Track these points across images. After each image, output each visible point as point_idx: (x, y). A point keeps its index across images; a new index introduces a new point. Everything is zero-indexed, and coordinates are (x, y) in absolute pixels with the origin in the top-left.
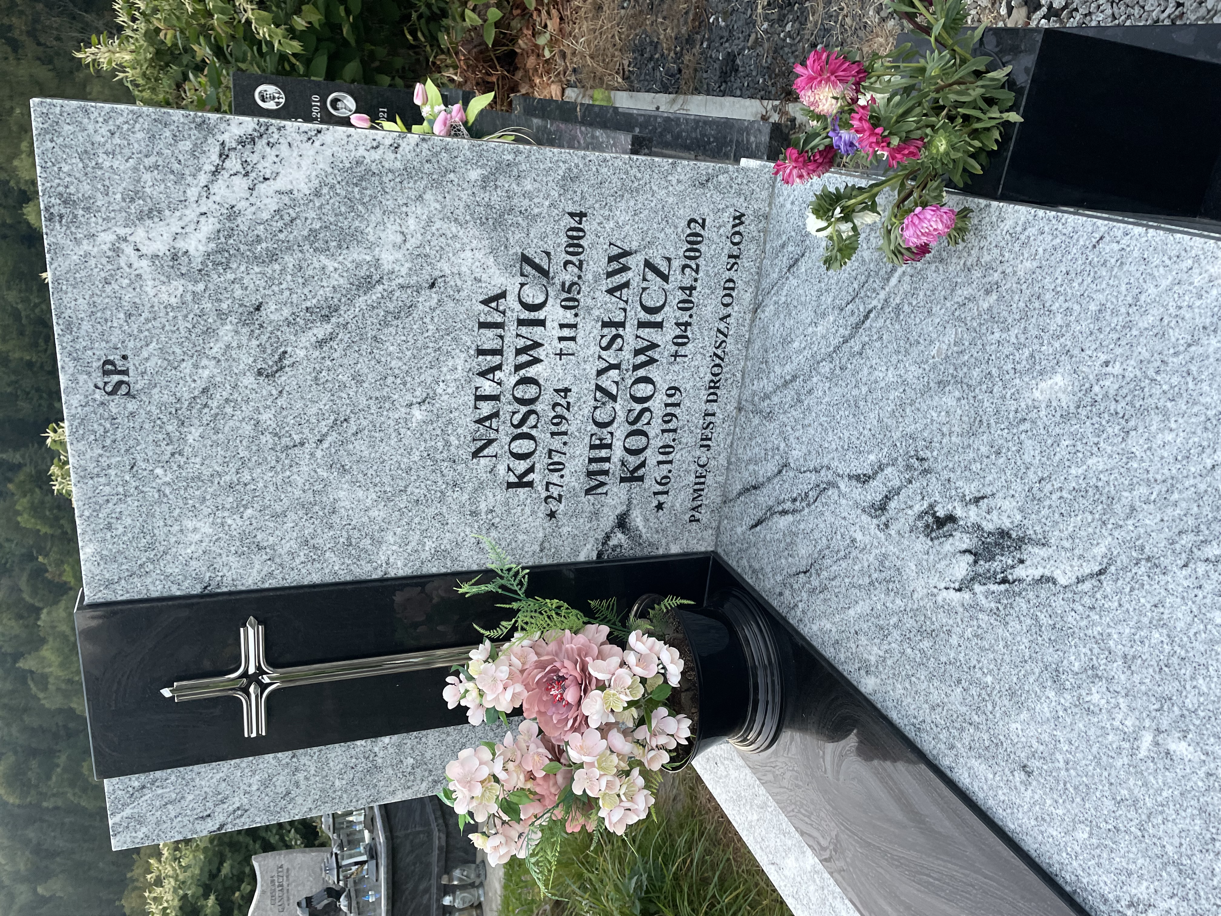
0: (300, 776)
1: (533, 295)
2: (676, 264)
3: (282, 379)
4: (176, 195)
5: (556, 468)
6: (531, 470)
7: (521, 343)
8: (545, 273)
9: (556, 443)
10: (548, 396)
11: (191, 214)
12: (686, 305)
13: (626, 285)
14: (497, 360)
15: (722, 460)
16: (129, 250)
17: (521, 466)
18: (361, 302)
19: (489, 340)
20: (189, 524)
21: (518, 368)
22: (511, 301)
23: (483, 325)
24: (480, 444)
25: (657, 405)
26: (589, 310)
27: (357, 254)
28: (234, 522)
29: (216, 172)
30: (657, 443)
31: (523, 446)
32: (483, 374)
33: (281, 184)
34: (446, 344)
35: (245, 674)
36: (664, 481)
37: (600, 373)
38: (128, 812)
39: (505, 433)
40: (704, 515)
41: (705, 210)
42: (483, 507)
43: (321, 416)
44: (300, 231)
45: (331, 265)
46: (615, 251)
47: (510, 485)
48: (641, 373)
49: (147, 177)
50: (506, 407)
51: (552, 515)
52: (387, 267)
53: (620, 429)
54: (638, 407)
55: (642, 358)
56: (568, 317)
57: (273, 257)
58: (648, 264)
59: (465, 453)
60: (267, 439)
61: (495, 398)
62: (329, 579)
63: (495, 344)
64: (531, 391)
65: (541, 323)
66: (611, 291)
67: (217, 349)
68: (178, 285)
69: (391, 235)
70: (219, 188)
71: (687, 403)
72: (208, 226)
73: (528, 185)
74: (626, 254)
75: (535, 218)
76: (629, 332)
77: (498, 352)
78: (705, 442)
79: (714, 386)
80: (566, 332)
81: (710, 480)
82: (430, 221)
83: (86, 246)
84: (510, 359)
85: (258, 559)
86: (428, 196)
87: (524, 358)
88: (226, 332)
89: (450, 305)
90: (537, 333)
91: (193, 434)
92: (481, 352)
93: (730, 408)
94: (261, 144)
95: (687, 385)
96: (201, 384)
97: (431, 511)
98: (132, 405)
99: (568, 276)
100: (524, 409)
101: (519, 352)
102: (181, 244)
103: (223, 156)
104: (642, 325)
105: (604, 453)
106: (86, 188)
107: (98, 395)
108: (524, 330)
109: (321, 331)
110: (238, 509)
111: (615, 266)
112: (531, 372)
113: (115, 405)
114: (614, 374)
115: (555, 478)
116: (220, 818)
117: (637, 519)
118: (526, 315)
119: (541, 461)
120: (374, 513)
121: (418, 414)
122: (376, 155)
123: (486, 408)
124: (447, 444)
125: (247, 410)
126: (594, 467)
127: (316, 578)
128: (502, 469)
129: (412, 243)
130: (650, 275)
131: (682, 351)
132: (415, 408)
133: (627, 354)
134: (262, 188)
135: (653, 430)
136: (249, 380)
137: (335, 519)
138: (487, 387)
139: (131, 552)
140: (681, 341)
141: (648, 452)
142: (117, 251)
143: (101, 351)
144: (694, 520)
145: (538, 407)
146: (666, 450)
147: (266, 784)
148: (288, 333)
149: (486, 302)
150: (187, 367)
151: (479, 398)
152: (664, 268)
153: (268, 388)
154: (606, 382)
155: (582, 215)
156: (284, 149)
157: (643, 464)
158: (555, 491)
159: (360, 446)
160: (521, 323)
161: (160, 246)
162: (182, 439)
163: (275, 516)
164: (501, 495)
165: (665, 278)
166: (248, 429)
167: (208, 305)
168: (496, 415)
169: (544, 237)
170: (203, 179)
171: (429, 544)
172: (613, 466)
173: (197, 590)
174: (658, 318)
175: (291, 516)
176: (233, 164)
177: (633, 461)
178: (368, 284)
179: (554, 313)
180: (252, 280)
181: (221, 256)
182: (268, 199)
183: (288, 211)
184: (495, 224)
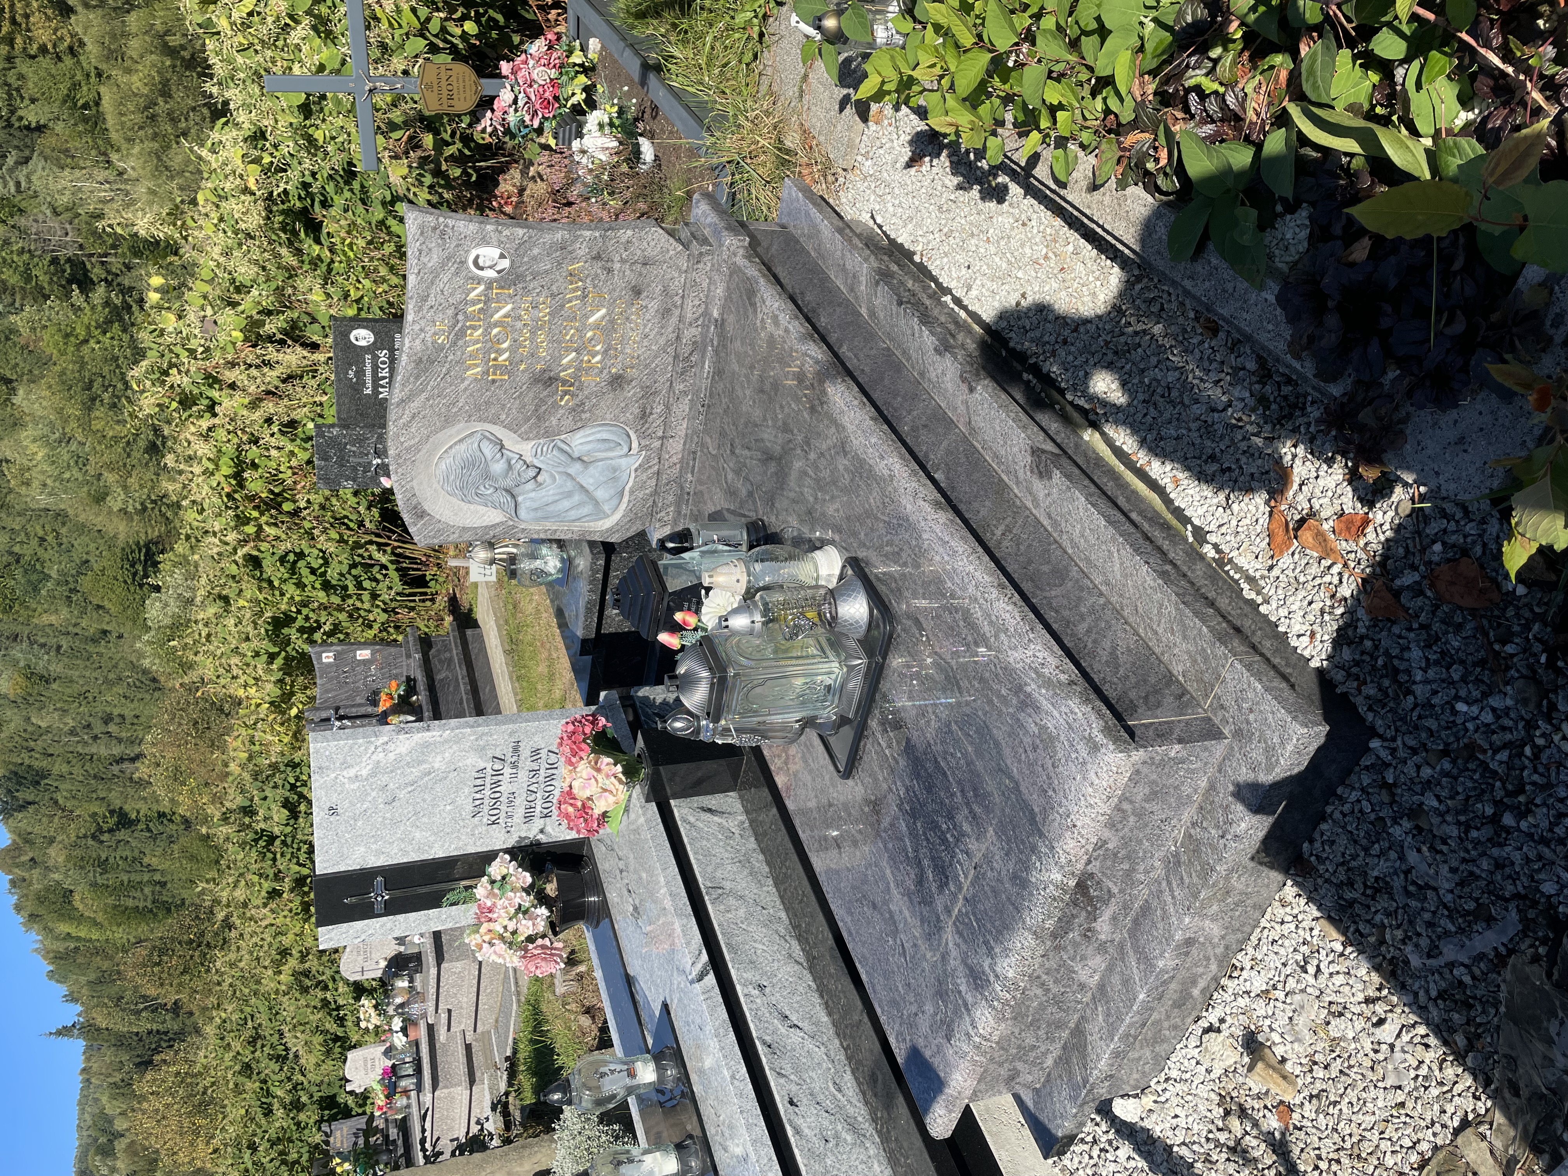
0: (396, 924)
1: (498, 767)
3: (394, 804)
4: (358, 761)
5: (510, 817)
6: (498, 819)
7: (493, 781)
8: (503, 760)
9: (510, 809)
10: (505, 795)
11: (363, 765)
13: (540, 758)
14: (482, 788)
16: (341, 777)
17: (494, 818)
18: (426, 779)
19: (479, 783)
20: (356, 849)
21: (492, 789)
22: (489, 770)
23: (476, 778)
24: (475, 813)
25: (556, 793)
26: (523, 768)
27: (425, 766)
28: (374, 847)
31: (495, 812)
32: (476, 793)
34: (461, 786)
35: (376, 893)
37: (529, 786)
38: (327, 937)
39: (486, 808)
42: (477, 832)
43: (409, 813)
44: (403, 763)
45: (415, 770)
46: (534, 749)
47: (489, 824)
48: (548, 783)
50: (487, 801)
51: (508, 832)
52: (437, 768)
53: (539, 802)
54: (548, 794)
55: (548, 779)
56: (514, 771)
57: (393, 771)
58: (549, 751)
59: (469, 817)
60: (388, 821)
61: (482, 799)
62: (411, 860)
64: (498, 795)
65: (502, 774)
66: (533, 761)
67: (370, 799)
68: (357, 784)
69: (439, 758)
70: (374, 757)
72: (369, 767)
73: (495, 737)
74: (539, 749)
75: (498, 746)
76: (542, 772)
77: (483, 785)
80: (513, 776)
82: (454, 753)
83: (326, 778)
84: (488, 786)
85: (382, 857)
86: (454, 747)
87: (494, 786)
88: (374, 794)
89: (462, 775)
90: (500, 777)
91: (360, 823)
92: (475, 787)
96: (363, 809)
97: (454, 836)
98: (338, 818)
99: (513, 759)
100: (495, 801)
101: (492, 784)
102: (359, 773)
104: (547, 769)
105: (532, 810)
106: (327, 764)
107: (327, 817)
108: (494, 777)
109: (410, 789)
110: (375, 842)
111: (534, 753)
112: (497, 789)
113: (332, 819)
114: (535, 785)
115: (509, 820)
117: (549, 829)
118: (495, 773)
119: (503, 815)
120: (430, 839)
121: (449, 807)
123: (478, 802)
124: (461, 815)
125: (381, 814)
126: (528, 815)
127: (405, 861)
128: (485, 820)
129: (447, 760)
130: (551, 754)
133: (541, 779)
134: (390, 754)
136: (382, 806)
137: (413, 842)
138: (478, 796)
139: (335, 859)
141: (553, 807)
142: (337, 778)
143: (328, 805)
145: (501, 799)
148: (397, 791)
149: (478, 772)
150: (359, 805)
151: (475, 800)
153: (389, 807)
154: (532, 788)
155: (519, 742)
157: (551, 811)
158: (509, 824)
159: (424, 819)
161: (352, 775)
162: (356, 825)
163: (390, 843)
164: (485, 828)
166: (380, 819)
167: (368, 788)
168: (482, 804)
169: (502, 750)
172: (536, 814)
173: (359, 868)
174: (555, 766)
175: (396, 842)
177: (546, 810)
178: (429, 773)
179: (507, 771)
180: (385, 779)
181: (373, 774)
182: (392, 756)
183: (399, 758)
184: (480, 750)
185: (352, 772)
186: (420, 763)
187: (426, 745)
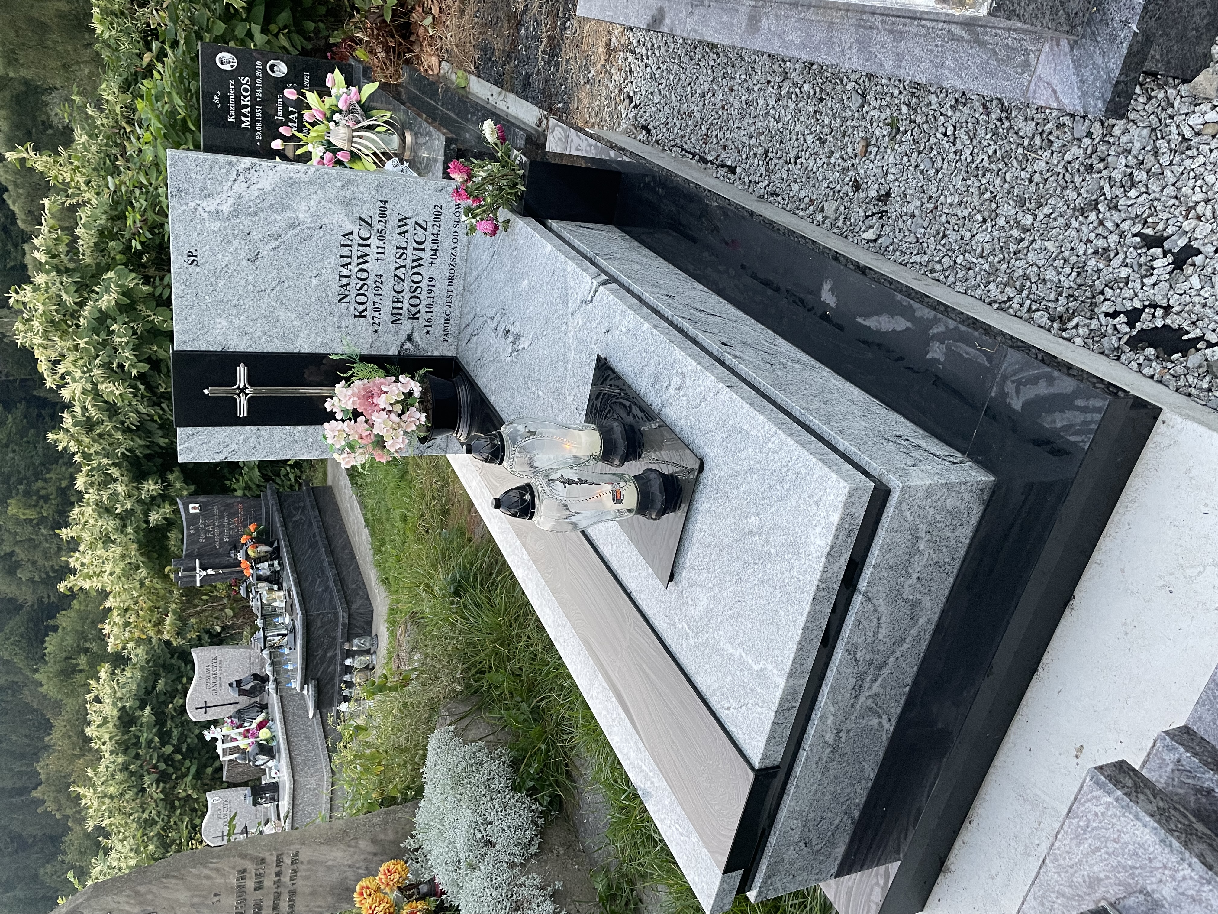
0: (261, 439)
1: (365, 234)
2: (430, 224)
3: (257, 263)
4: (219, 189)
5: (377, 310)
6: (365, 310)
7: (360, 254)
8: (370, 225)
9: (376, 299)
10: (372, 278)
11: (224, 196)
12: (435, 242)
13: (407, 231)
14: (349, 260)
15: (457, 313)
16: (200, 209)
17: (361, 308)
18: (290, 233)
19: (345, 251)
20: (218, 321)
21: (358, 264)
22: (355, 236)
23: (342, 245)
24: (342, 296)
25: (424, 285)
26: (390, 241)
27: (289, 214)
28: (237, 322)
29: (235, 181)
30: (425, 302)
31: (362, 299)
32: (343, 266)
33: (259, 186)
34: (327, 252)
35: (239, 388)
36: (429, 320)
37: (396, 269)
39: (353, 292)
40: (450, 339)
41: (442, 202)
42: (343, 324)
43: (273, 279)
44: (267, 204)
45: (278, 218)
46: (401, 217)
47: (356, 316)
48: (416, 270)
49: (208, 182)
50: (354, 281)
51: (376, 331)
52: (301, 219)
53: (407, 295)
54: (415, 286)
55: (415, 264)
56: (381, 244)
57: (255, 214)
58: (416, 223)
59: (335, 300)
60: (250, 287)
61: (349, 277)
62: (276, 351)
63: (349, 254)
64: (364, 275)
65: (369, 246)
66: (400, 234)
67: (232, 249)
68: (218, 223)
70: (235, 187)
71: (438, 285)
72: (231, 201)
73: (362, 189)
74: (406, 218)
75: (365, 202)
76: (409, 251)
77: (350, 257)
78: (449, 304)
79: (451, 279)
80: (380, 250)
81: (452, 322)
82: (320, 202)
83: (184, 207)
84: (355, 261)
85: (245, 338)
86: (319, 192)
87: (361, 260)
88: (236, 243)
89: (328, 237)
90: (366, 250)
91: (221, 283)
92: (342, 257)
93: (460, 289)
94: (252, 171)
95: (438, 277)
96: (225, 263)
97: (320, 325)
98: (198, 269)
99: (381, 226)
100: (361, 283)
101: (359, 257)
102: (220, 208)
103: (238, 175)
104: (415, 249)
105: (399, 305)
106: (186, 185)
107: (186, 265)
108: (361, 248)
109: (274, 244)
110: (238, 315)
111: (401, 223)
112: (364, 266)
113: (192, 269)
114: (402, 269)
115: (376, 314)
116: (225, 454)
117: (416, 337)
118: (361, 242)
119: (370, 306)
120: (295, 323)
121: (314, 281)
122: (298, 176)
123: (344, 281)
124: (327, 295)
125: (243, 275)
126: (395, 311)
127: (269, 350)
128: (352, 309)
129: (312, 210)
130: (418, 228)
131: (435, 261)
133: (409, 262)
134: (252, 187)
135: (423, 296)
136: (244, 262)
137: (278, 324)
138: (345, 272)
139: (194, 330)
140: (434, 257)
141: (420, 307)
142: (196, 209)
143: (187, 248)
144: (444, 340)
145: (368, 282)
146: (429, 306)
147: (246, 440)
148: (260, 245)
149: (344, 236)
150: (220, 256)
151: (341, 276)
152: (424, 225)
153: (252, 266)
154: (399, 273)
155: (386, 201)
156: (261, 173)
157: (418, 312)
158: (376, 320)
159: (289, 293)
160: (359, 245)
161: (212, 208)
162: (217, 285)
163: (253, 320)
164: (352, 320)
165: (425, 229)
166: (243, 283)
167: (229, 231)
168: (349, 284)
169: (369, 210)
170: (230, 183)
171: (319, 339)
172: (404, 311)
173: (220, 349)
174: (422, 246)
175: (260, 321)
176: (241, 178)
177: (414, 310)
178: (293, 226)
179: (374, 242)
180: (246, 222)
181: (235, 213)
182: (254, 191)
183: (262, 196)
184: (348, 203)
185: (211, 205)
186: (285, 208)
187: (291, 183)
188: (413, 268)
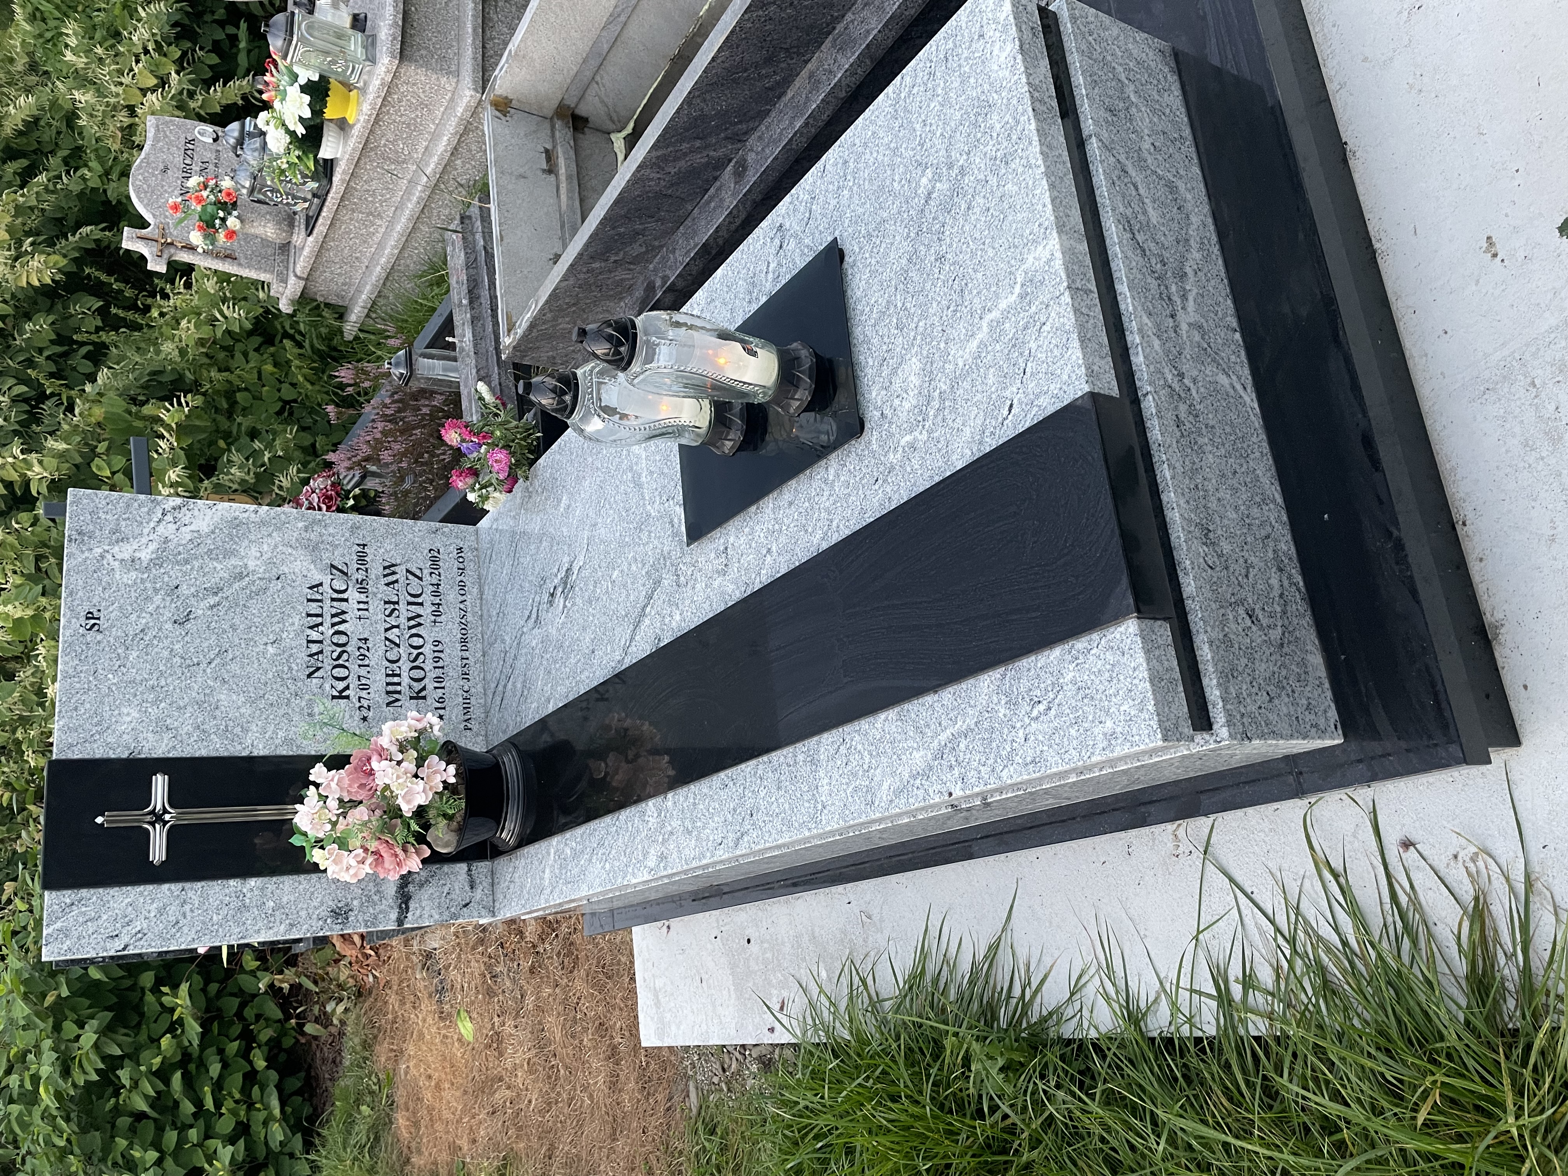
0: (187, 908)
1: (339, 585)
2: (426, 572)
3: (188, 626)
4: (137, 532)
5: (364, 687)
6: (347, 688)
7: (334, 611)
8: (346, 574)
9: (363, 672)
10: (354, 642)
11: (144, 540)
12: (436, 593)
13: (396, 581)
14: (319, 620)
15: (480, 688)
16: (109, 556)
17: (341, 685)
18: (236, 586)
19: (314, 608)
20: (125, 711)
21: (333, 625)
22: (326, 587)
23: (309, 600)
24: (312, 670)
25: (427, 650)
26: (375, 594)
27: (234, 561)
28: (153, 711)
29: (159, 521)
30: (432, 675)
31: (342, 673)
32: (311, 628)
33: (192, 528)
34: (288, 610)
35: (153, 812)
36: (442, 700)
37: (387, 630)
38: (59, 925)
39: (328, 663)
40: (474, 725)
41: (438, 545)
42: (316, 710)
43: (210, 648)
44: (203, 549)
45: (219, 567)
46: (387, 564)
47: (334, 697)
48: (414, 631)
49: (123, 523)
50: (328, 648)
51: (365, 719)
52: (251, 568)
53: (405, 665)
54: (415, 652)
55: (412, 623)
56: (363, 597)
57: (187, 562)
58: (408, 571)
59: (303, 676)
60: (177, 660)
61: (321, 642)
62: (214, 754)
63: (319, 611)
64: (343, 639)
65: (346, 600)
66: (387, 585)
67: (151, 608)
68: (134, 574)
69: (254, 551)
70: (161, 529)
71: (447, 651)
72: (153, 547)
73: (331, 530)
74: (393, 565)
75: (337, 546)
76: (402, 607)
77: (321, 615)
78: (465, 676)
79: (464, 641)
80: (362, 606)
81: (473, 701)
82: (276, 546)
83: (87, 554)
85: (167, 736)
86: (274, 534)
87: (336, 620)
88: (158, 599)
89: (289, 589)
90: (344, 606)
91: (133, 655)
92: (309, 615)
93: (479, 655)
94: (184, 509)
95: (445, 640)
96: (140, 627)
97: (281, 712)
98: (99, 637)
99: (360, 576)
100: (339, 650)
101: (333, 616)
102: (137, 555)
103: (164, 514)
104: (409, 603)
105: (396, 680)
106: (91, 527)
107: (81, 630)
108: (335, 604)
109: (212, 600)
110: (156, 702)
111: (387, 571)
112: (341, 628)
113: (91, 636)
114: (395, 630)
115: (364, 694)
116: (125, 939)
118: (335, 596)
119: (353, 682)
120: (243, 710)
121: (271, 650)
122: (246, 515)
123: (315, 648)
124: (290, 669)
125: (166, 643)
126: (390, 688)
127: (204, 753)
128: (327, 686)
129: (265, 557)
130: (410, 577)
131: (438, 619)
132: (269, 647)
133: (403, 620)
134: (183, 529)
135: (429, 666)
136: (169, 626)
137: (218, 713)
138: (314, 635)
139: (87, 726)
140: (437, 613)
141: (426, 681)
142: (102, 557)
143: (86, 607)
144: (467, 729)
145: (348, 648)
146: (439, 680)
147: (161, 911)
148: (193, 601)
149: (311, 588)
150: (133, 617)
151: (309, 642)
152: (418, 573)
153: (179, 630)
154: (392, 635)
155: (364, 545)
156: (196, 513)
157: (424, 688)
158: (365, 703)
159: (235, 667)
160: (333, 600)
161: (126, 556)
162: (127, 657)
163: (179, 708)
164: (329, 703)
165: (421, 579)
166: (166, 653)
167: (148, 585)
168: (321, 652)
169: (343, 555)
170: (152, 525)
171: (281, 734)
172: (403, 688)
173: (125, 755)
174: (420, 600)
175: (189, 709)
176: (169, 518)
177: (417, 686)
178: (240, 577)
179: (353, 595)
180: (175, 573)
181: (157, 562)
182: (186, 534)
183: (197, 540)
184: (313, 549)
185: (125, 551)
186: (229, 554)
187: (235, 524)
188: (410, 628)
